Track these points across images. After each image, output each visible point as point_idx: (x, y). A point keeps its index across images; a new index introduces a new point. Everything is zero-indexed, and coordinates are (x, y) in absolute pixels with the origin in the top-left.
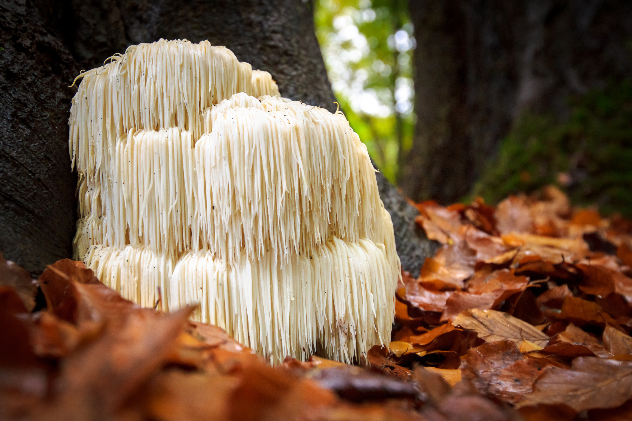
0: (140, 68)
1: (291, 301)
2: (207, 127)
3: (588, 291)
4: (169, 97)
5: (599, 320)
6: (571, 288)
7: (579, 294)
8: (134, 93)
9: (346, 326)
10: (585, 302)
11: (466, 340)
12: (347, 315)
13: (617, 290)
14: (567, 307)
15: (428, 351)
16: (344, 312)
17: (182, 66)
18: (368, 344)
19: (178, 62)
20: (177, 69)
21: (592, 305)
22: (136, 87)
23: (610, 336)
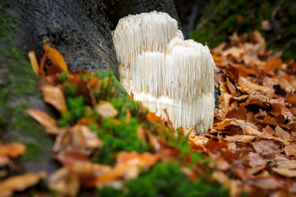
0: (146, 27)
1: (191, 113)
2: (168, 52)
3: (273, 113)
4: (157, 40)
5: (274, 124)
6: (267, 112)
7: (269, 115)
8: (145, 37)
9: (203, 122)
10: (271, 118)
11: (235, 128)
12: (204, 119)
13: (282, 114)
14: (265, 119)
15: (222, 132)
16: (203, 117)
17: (162, 28)
18: (208, 128)
19: (160, 27)
20: (160, 30)
21: (273, 119)
22: (145, 35)
23: (277, 129)
